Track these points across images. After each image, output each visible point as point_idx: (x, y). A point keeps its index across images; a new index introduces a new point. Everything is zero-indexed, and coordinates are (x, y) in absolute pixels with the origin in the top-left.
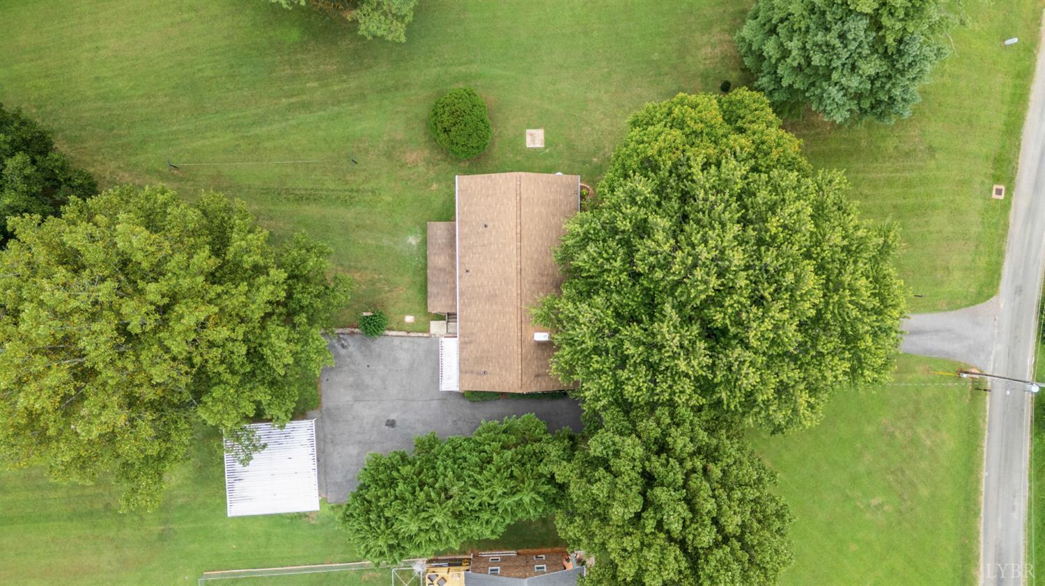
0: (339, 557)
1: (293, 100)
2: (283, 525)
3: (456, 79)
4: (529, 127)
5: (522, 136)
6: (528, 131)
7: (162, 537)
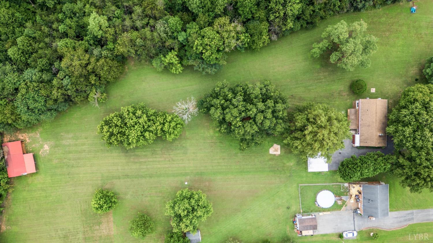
0: (328, 182)
1: (318, 81)
2: (316, 175)
3: (355, 77)
4: (372, 88)
5: (370, 90)
6: (372, 89)
7: (290, 176)
